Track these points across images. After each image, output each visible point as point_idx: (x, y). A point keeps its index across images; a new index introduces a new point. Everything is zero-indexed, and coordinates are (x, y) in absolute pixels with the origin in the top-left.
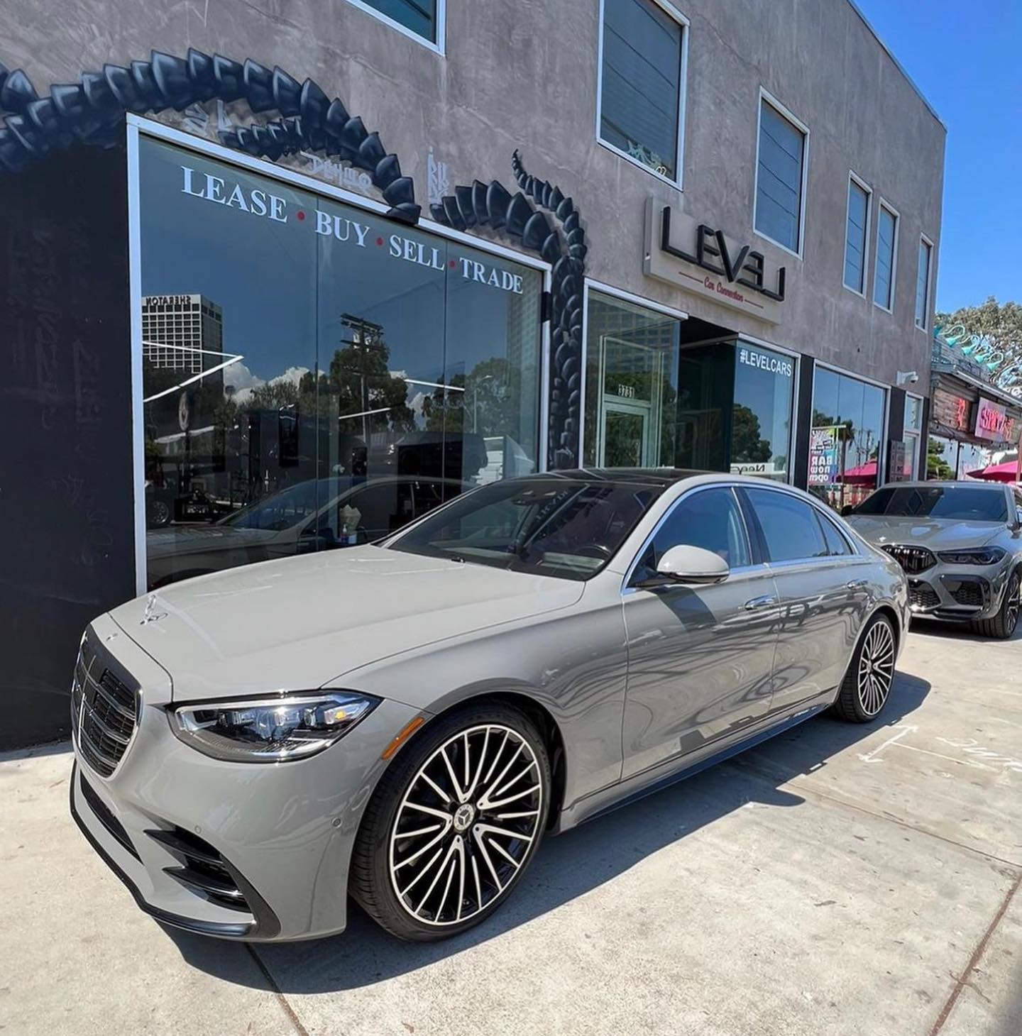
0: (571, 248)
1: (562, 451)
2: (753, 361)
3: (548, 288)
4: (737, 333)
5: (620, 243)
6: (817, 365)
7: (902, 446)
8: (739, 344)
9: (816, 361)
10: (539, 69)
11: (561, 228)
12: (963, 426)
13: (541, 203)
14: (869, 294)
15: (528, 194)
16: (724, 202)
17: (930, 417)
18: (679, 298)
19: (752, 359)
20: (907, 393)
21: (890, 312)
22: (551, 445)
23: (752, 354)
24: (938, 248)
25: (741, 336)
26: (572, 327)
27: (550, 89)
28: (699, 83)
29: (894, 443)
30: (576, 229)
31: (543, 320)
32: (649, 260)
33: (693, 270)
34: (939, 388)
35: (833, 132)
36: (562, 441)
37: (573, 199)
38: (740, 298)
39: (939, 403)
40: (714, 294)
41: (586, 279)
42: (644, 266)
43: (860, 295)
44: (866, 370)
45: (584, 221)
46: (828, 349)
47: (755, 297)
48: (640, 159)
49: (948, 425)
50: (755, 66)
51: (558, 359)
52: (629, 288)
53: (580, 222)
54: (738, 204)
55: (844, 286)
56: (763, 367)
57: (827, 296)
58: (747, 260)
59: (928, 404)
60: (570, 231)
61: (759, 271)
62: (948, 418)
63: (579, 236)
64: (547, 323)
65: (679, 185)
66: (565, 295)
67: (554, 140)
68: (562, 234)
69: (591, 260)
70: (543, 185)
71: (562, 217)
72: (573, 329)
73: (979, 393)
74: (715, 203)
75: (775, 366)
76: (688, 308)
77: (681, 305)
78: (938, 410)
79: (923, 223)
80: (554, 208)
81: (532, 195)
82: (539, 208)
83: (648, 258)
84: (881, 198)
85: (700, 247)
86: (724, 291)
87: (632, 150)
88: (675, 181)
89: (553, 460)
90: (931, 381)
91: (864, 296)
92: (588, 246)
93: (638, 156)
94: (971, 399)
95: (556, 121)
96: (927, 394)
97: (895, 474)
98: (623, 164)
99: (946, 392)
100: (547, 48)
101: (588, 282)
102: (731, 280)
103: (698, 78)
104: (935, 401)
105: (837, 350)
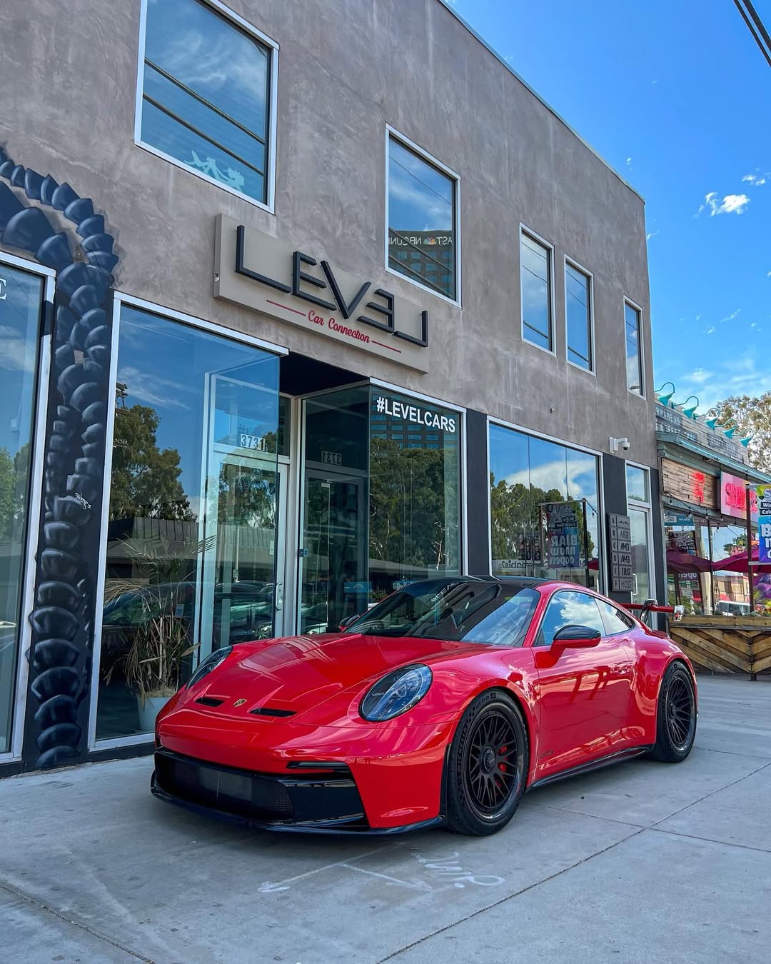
0: (91, 254)
1: (69, 498)
2: (396, 412)
3: (50, 297)
4: (369, 378)
5: (174, 259)
6: (491, 422)
7: (626, 520)
8: (371, 390)
9: (489, 418)
10: (39, 53)
11: (74, 231)
12: (708, 502)
13: (38, 198)
14: (561, 353)
15: (16, 185)
16: (338, 233)
17: (661, 491)
18: (273, 330)
19: (395, 409)
20: (627, 461)
21: (593, 374)
22: (48, 489)
23: (395, 403)
24: (649, 313)
25: (373, 381)
26: (89, 347)
27: (58, 79)
28: (296, 107)
29: (612, 516)
30: (101, 235)
31: (41, 334)
32: (219, 281)
33: (288, 300)
34: (667, 459)
35: (492, 183)
36: (69, 486)
37: (93, 200)
38: (366, 339)
39: (670, 476)
40: (324, 329)
41: (116, 293)
42: (214, 286)
43: (550, 352)
44: (566, 433)
45: (112, 228)
46: (508, 408)
47: (388, 340)
48: (211, 174)
49: (686, 499)
50: (377, 104)
51: (65, 384)
52: (191, 310)
53: (106, 228)
54: (362, 239)
55: (524, 340)
56: (411, 419)
57: (500, 349)
58: (369, 297)
59: (656, 478)
60: (89, 235)
61: (389, 311)
62: (685, 492)
63: (106, 242)
64: (47, 339)
65: (271, 208)
66: (79, 308)
67: (62, 131)
68: (74, 237)
69: (124, 271)
70: (42, 178)
71: (76, 218)
72: (92, 349)
73: (721, 467)
74: (323, 230)
75: (430, 419)
76: (287, 342)
77: (277, 339)
78: (669, 483)
79: (625, 286)
80: (63, 207)
81: (23, 187)
82: (34, 203)
83: (217, 279)
84: (565, 255)
85: (296, 276)
86: (338, 328)
87: (197, 161)
88: (266, 203)
89: (51, 509)
90: (658, 450)
91: (554, 354)
92: (120, 256)
93: (207, 170)
94: (713, 474)
95: (67, 112)
96: (654, 464)
97: (618, 552)
98: (179, 173)
99: (678, 463)
100: (53, 36)
101: (119, 297)
102: (346, 317)
103: (293, 102)
104: (664, 472)
105: (520, 408)
